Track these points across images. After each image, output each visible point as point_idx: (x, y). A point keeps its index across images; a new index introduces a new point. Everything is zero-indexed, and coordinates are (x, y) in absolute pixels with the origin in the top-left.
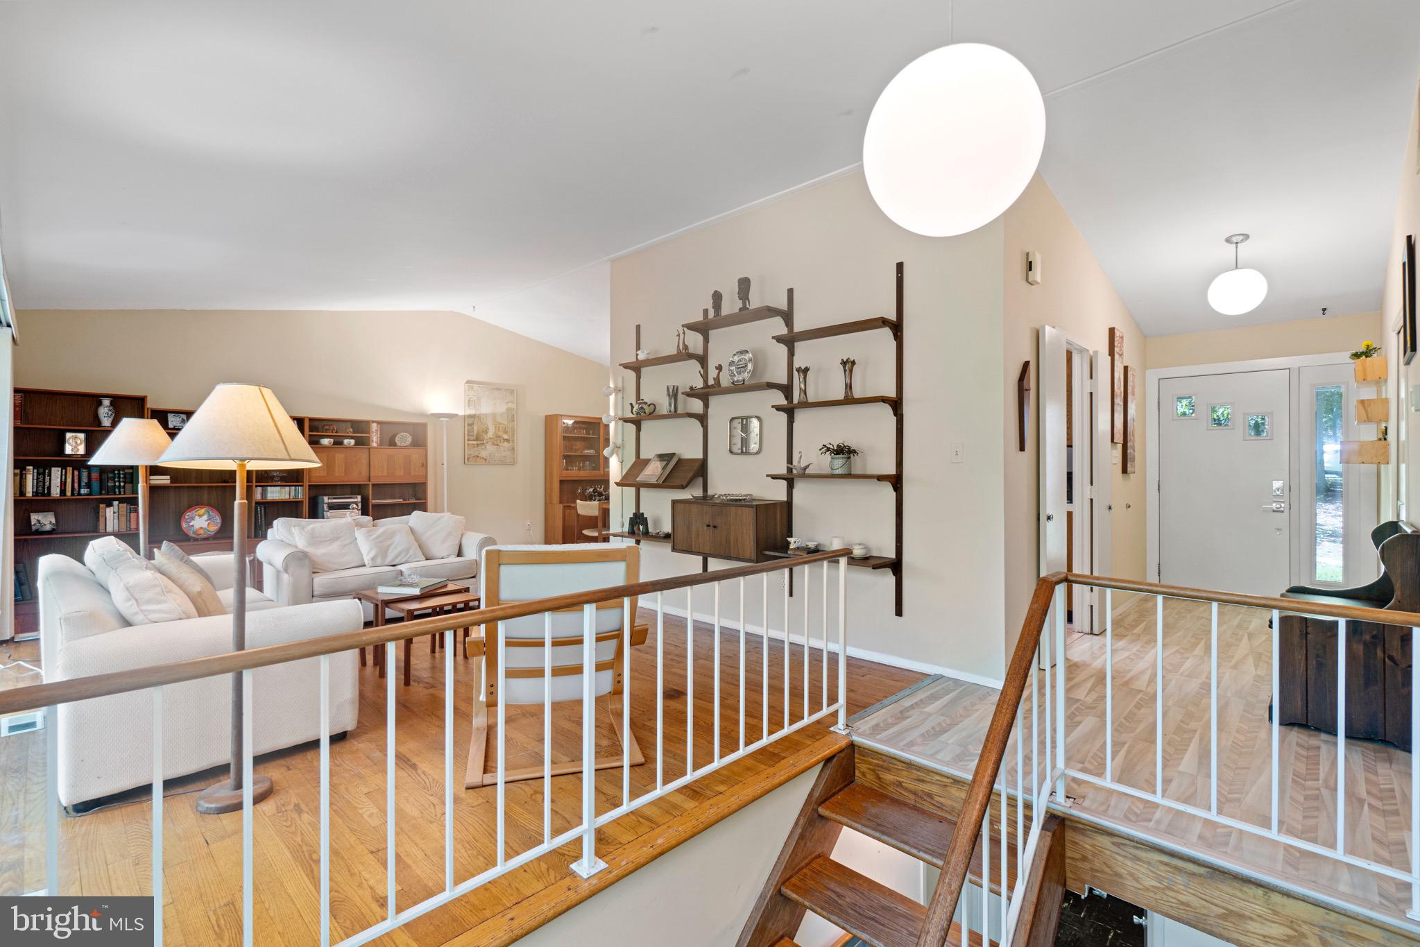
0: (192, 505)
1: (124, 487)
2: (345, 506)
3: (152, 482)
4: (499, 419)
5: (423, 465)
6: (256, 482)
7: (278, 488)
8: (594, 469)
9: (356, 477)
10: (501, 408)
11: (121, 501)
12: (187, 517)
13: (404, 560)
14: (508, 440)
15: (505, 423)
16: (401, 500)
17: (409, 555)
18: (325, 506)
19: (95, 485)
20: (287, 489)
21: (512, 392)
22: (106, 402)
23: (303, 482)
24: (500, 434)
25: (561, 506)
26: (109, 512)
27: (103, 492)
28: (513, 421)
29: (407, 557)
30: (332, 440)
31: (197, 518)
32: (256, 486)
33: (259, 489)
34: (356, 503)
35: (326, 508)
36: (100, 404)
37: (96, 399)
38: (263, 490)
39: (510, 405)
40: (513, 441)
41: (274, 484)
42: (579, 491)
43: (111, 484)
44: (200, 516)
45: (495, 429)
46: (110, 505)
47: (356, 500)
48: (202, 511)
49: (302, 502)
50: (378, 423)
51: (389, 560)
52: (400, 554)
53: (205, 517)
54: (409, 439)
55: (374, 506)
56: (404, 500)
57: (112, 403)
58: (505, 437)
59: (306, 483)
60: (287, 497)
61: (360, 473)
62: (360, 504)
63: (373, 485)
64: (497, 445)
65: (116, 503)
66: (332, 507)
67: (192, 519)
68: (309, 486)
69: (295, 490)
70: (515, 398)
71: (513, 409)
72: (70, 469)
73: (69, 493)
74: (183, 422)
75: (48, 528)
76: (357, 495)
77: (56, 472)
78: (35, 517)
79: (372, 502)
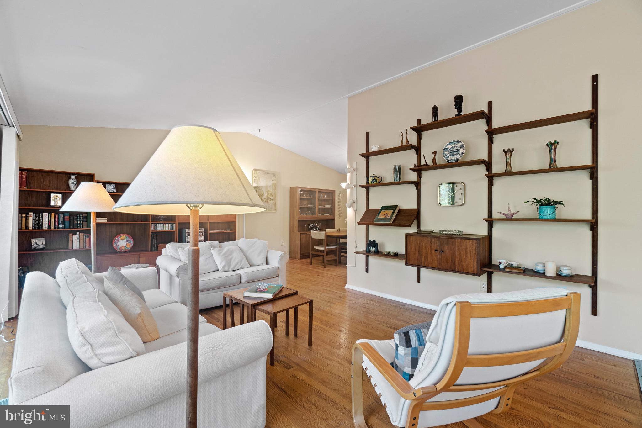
0: (117, 234)
1: (82, 224)
3: (98, 221)
4: (269, 189)
6: (152, 221)
7: (162, 225)
8: (313, 214)
10: (270, 183)
11: (81, 232)
12: (115, 240)
13: (239, 267)
14: (272, 200)
15: (272, 191)
16: (223, 231)
17: (242, 264)
18: (186, 234)
19: (67, 223)
20: (167, 225)
21: (275, 175)
22: (73, 177)
23: (175, 221)
24: (269, 196)
25: (299, 233)
26: (75, 237)
27: (71, 227)
28: (275, 190)
29: (241, 266)
31: (121, 240)
32: (152, 223)
33: (153, 225)
35: (187, 236)
36: (70, 178)
37: (68, 175)
38: (155, 226)
39: (274, 182)
40: (275, 200)
41: (160, 222)
42: (306, 225)
43: (75, 222)
44: (123, 240)
45: (267, 194)
46: (75, 234)
48: (124, 237)
49: (175, 232)
53: (125, 240)
55: (210, 234)
56: (225, 231)
57: (76, 178)
58: (272, 198)
59: (177, 222)
60: (167, 229)
63: (210, 222)
64: (268, 202)
65: (78, 233)
67: (119, 241)
68: (178, 223)
69: (171, 225)
70: (276, 179)
71: (275, 184)
72: (53, 214)
73: (52, 227)
74: (114, 188)
75: (41, 247)
76: (203, 228)
77: (46, 216)
78: (34, 241)
79: (209, 232)
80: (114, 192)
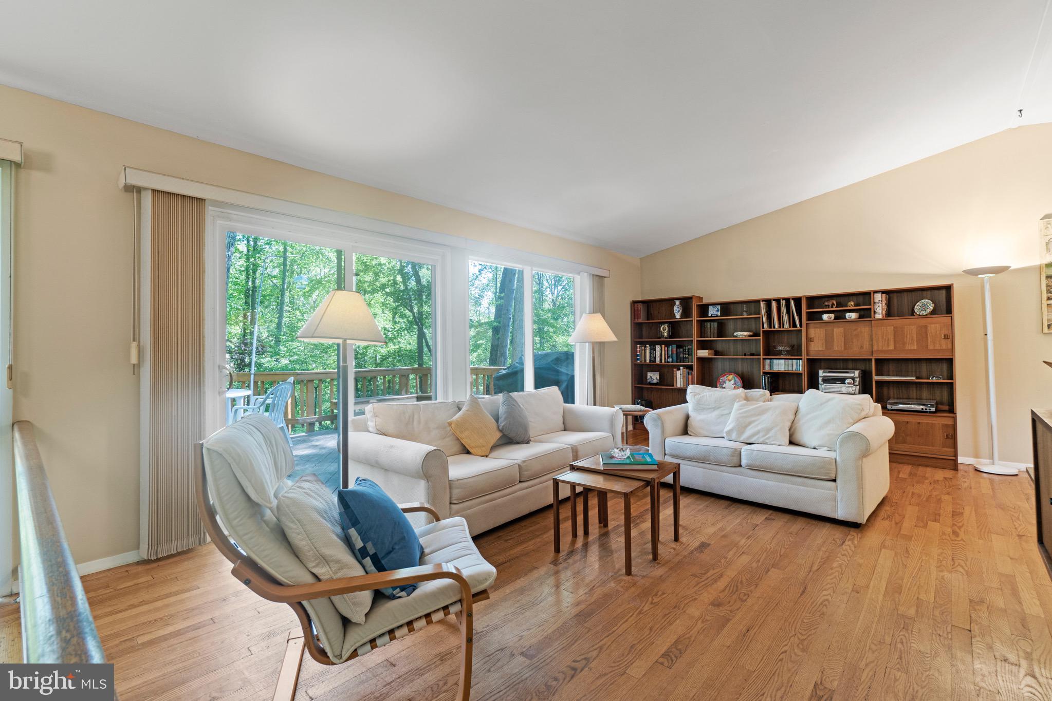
0: (731, 372)
1: (688, 358)
2: (842, 381)
3: (698, 355)
5: (946, 337)
6: (764, 355)
7: (782, 361)
9: (855, 351)
11: (686, 367)
12: (721, 381)
13: (761, 440)
16: (913, 378)
18: (820, 379)
19: (675, 358)
20: (790, 361)
22: (677, 303)
23: (802, 356)
26: (678, 373)
27: (678, 361)
29: (765, 437)
30: (832, 316)
31: (727, 382)
32: (764, 359)
33: (768, 362)
34: (853, 378)
35: (820, 382)
36: (675, 304)
37: (671, 301)
38: (770, 362)
41: (782, 357)
43: (682, 355)
44: (730, 381)
46: (679, 369)
47: (852, 375)
48: (731, 377)
49: (802, 373)
50: (883, 292)
51: (744, 438)
52: (758, 432)
53: (732, 382)
54: (931, 307)
55: (877, 382)
57: (680, 303)
59: (805, 357)
60: (790, 369)
61: (862, 347)
62: (857, 380)
63: (876, 359)
65: (681, 368)
66: (827, 380)
67: (725, 382)
68: (807, 359)
69: (797, 363)
72: (663, 346)
73: (663, 361)
74: (718, 311)
75: (655, 381)
76: (857, 369)
77: (658, 347)
78: (649, 374)
79: (875, 378)
80: (717, 316)
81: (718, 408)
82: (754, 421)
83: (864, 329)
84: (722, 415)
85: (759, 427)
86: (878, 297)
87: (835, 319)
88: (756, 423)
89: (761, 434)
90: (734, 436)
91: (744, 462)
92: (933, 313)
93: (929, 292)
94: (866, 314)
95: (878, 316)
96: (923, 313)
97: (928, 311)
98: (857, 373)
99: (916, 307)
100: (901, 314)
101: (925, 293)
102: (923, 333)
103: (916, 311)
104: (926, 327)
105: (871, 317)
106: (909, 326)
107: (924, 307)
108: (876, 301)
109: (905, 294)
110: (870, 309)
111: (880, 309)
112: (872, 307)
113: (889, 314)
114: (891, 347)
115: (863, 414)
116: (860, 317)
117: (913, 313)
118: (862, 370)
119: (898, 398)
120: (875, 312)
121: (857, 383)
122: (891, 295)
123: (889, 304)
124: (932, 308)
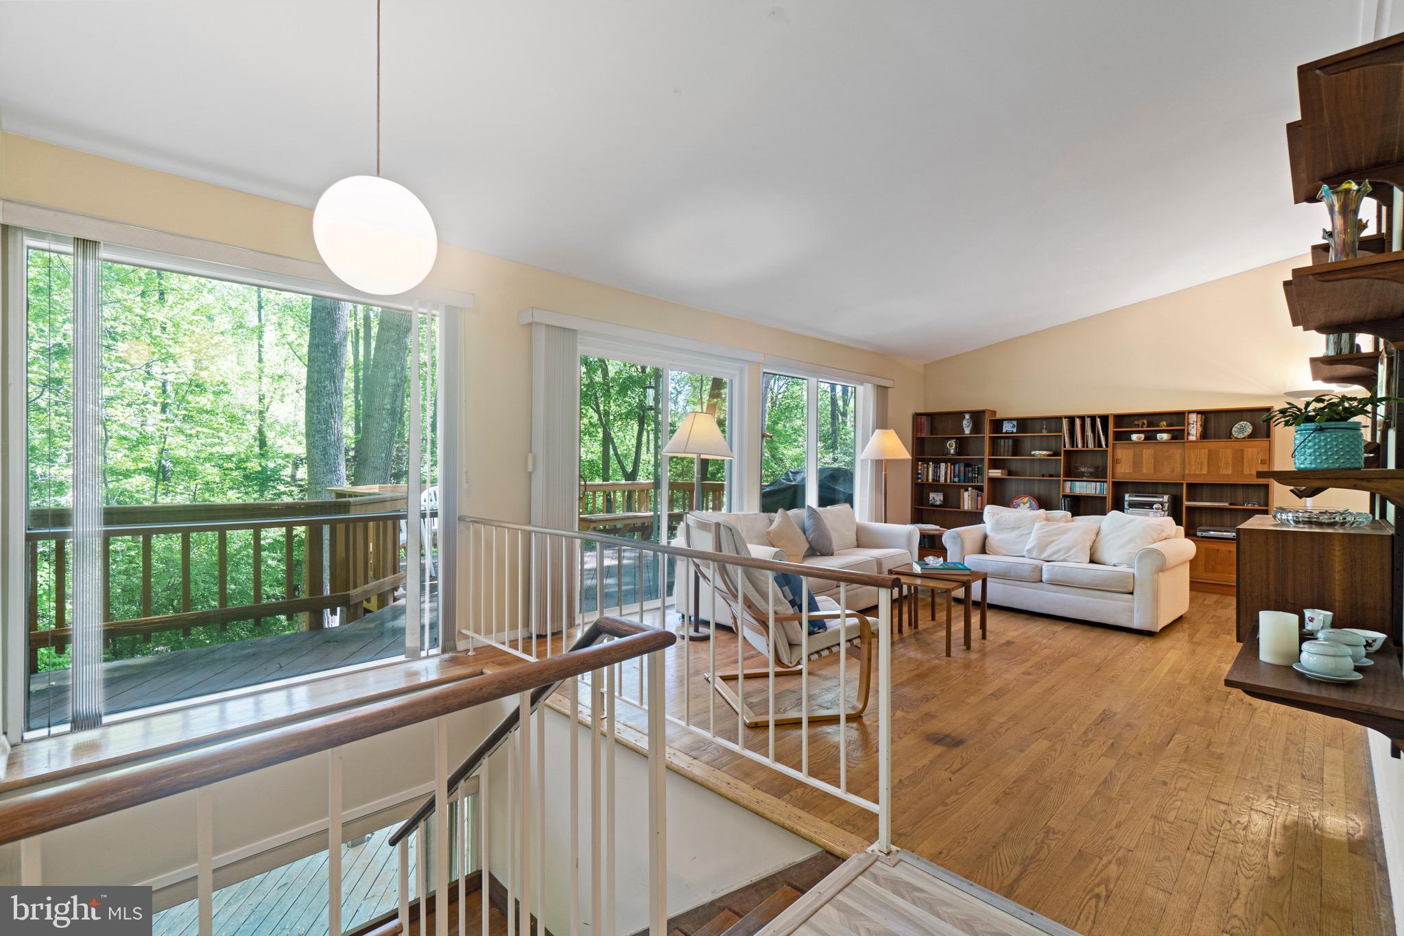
0: (1026, 494)
1: (978, 478)
2: (1150, 505)
3: (990, 474)
6: (1064, 477)
7: (1084, 483)
9: (1167, 474)
11: (975, 487)
12: (1015, 501)
13: (1061, 558)
16: (1228, 505)
17: (1071, 555)
18: (1126, 503)
19: (962, 477)
20: (1093, 484)
22: (967, 416)
23: (1106, 478)
26: (966, 494)
27: (966, 481)
29: (1066, 555)
30: (1142, 436)
31: (1022, 502)
32: (1064, 481)
33: (1068, 484)
34: (1162, 504)
35: (1126, 506)
36: (964, 418)
37: (960, 415)
38: (1071, 484)
41: (1084, 478)
43: (970, 475)
44: (1024, 504)
46: (967, 490)
47: (1161, 500)
48: (1026, 499)
49: (1105, 498)
50: (1199, 412)
51: (1045, 555)
52: (1059, 551)
53: (1028, 505)
54: (1249, 429)
55: (1188, 508)
57: (971, 417)
59: (1109, 479)
60: (1093, 492)
61: (1173, 471)
62: (1166, 505)
63: (1187, 484)
65: (970, 489)
66: (1133, 505)
67: (1019, 503)
68: (1113, 482)
69: (1101, 486)
72: (949, 464)
73: (948, 481)
74: (1014, 426)
75: (938, 503)
76: (1166, 494)
77: (943, 465)
78: (932, 495)
79: (1186, 503)
80: (1013, 433)
81: (1019, 528)
82: (1055, 540)
83: (1176, 451)
84: (1022, 535)
85: (1061, 546)
86: (1193, 417)
87: (1145, 440)
88: (1056, 542)
89: (1062, 553)
90: (1034, 554)
91: (1045, 577)
92: (1251, 436)
93: (1249, 414)
94: (1178, 435)
95: (1192, 438)
96: (1241, 436)
97: (1246, 434)
98: (1166, 498)
99: (1233, 429)
100: (1217, 437)
101: (1244, 414)
102: (1239, 458)
103: (1233, 433)
104: (1242, 451)
105: (1184, 439)
106: (1225, 450)
107: (1242, 430)
108: (1191, 422)
109: (1224, 414)
110: (1184, 430)
111: (1194, 431)
112: (1186, 428)
113: (1204, 435)
114: (1205, 471)
115: (1164, 535)
116: (1173, 438)
117: (1230, 436)
118: (1172, 495)
119: (1210, 526)
120: (1188, 434)
121: (1166, 508)
122: (1209, 415)
123: (1205, 426)
124: (1250, 431)
